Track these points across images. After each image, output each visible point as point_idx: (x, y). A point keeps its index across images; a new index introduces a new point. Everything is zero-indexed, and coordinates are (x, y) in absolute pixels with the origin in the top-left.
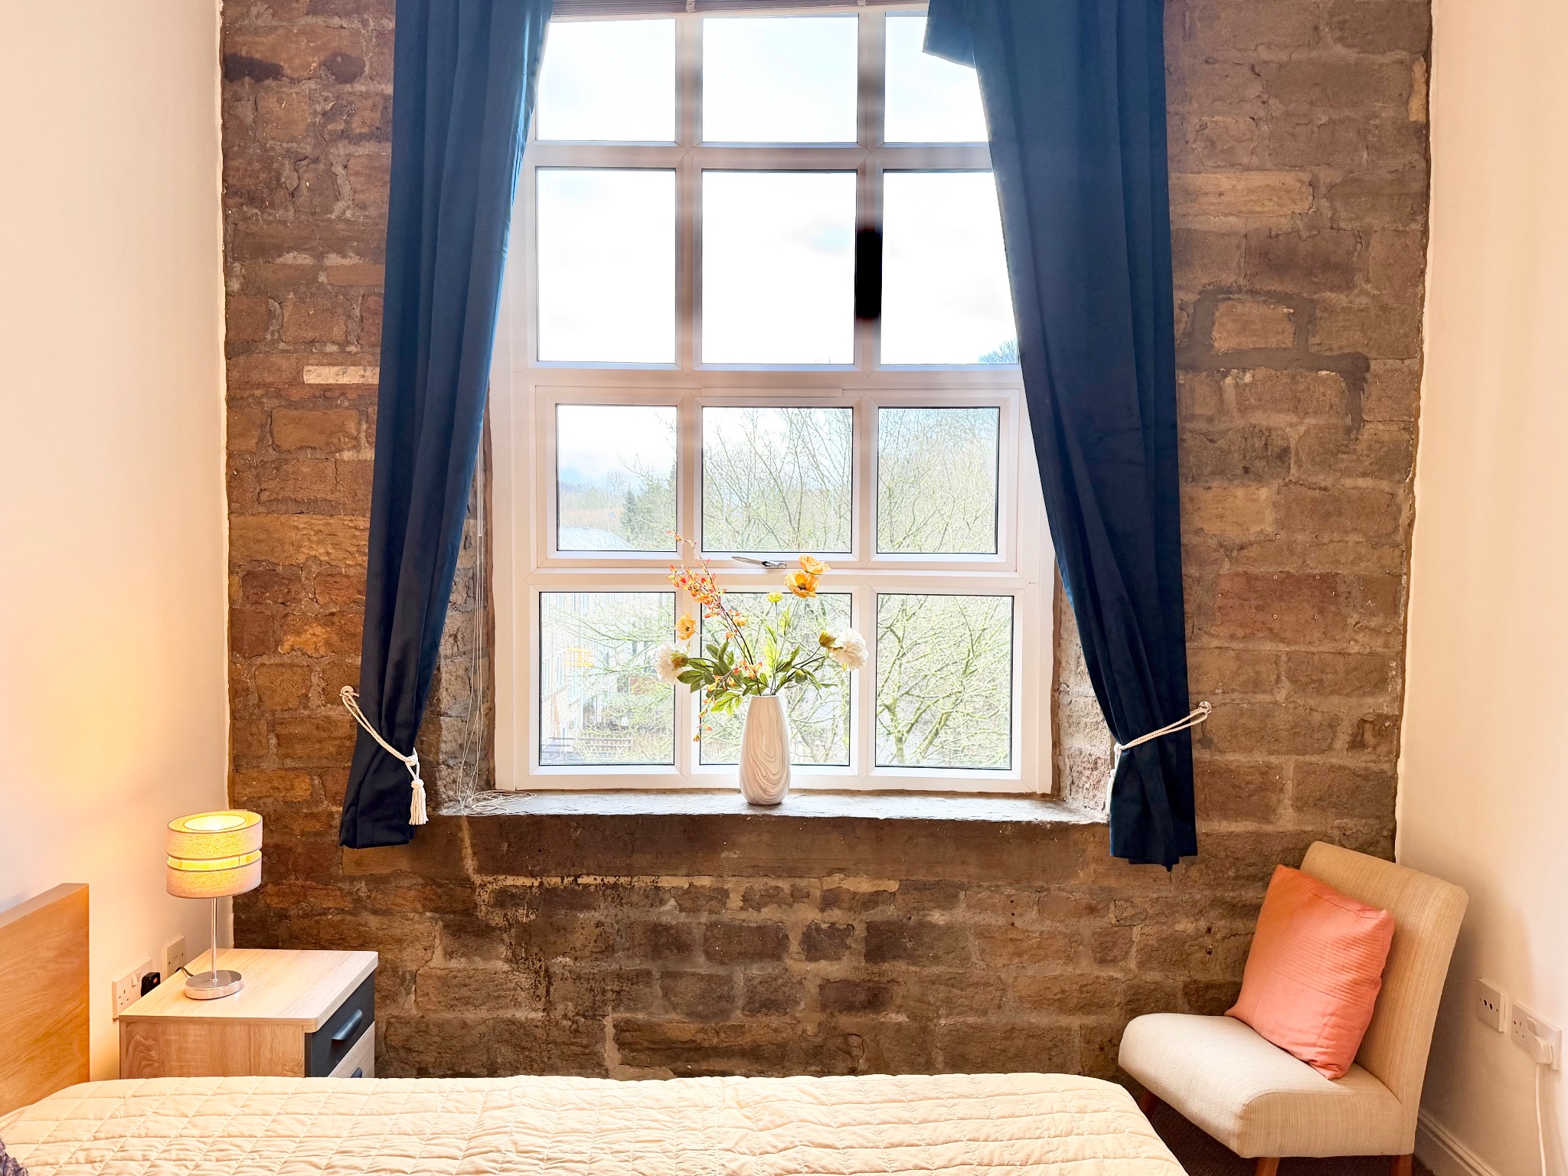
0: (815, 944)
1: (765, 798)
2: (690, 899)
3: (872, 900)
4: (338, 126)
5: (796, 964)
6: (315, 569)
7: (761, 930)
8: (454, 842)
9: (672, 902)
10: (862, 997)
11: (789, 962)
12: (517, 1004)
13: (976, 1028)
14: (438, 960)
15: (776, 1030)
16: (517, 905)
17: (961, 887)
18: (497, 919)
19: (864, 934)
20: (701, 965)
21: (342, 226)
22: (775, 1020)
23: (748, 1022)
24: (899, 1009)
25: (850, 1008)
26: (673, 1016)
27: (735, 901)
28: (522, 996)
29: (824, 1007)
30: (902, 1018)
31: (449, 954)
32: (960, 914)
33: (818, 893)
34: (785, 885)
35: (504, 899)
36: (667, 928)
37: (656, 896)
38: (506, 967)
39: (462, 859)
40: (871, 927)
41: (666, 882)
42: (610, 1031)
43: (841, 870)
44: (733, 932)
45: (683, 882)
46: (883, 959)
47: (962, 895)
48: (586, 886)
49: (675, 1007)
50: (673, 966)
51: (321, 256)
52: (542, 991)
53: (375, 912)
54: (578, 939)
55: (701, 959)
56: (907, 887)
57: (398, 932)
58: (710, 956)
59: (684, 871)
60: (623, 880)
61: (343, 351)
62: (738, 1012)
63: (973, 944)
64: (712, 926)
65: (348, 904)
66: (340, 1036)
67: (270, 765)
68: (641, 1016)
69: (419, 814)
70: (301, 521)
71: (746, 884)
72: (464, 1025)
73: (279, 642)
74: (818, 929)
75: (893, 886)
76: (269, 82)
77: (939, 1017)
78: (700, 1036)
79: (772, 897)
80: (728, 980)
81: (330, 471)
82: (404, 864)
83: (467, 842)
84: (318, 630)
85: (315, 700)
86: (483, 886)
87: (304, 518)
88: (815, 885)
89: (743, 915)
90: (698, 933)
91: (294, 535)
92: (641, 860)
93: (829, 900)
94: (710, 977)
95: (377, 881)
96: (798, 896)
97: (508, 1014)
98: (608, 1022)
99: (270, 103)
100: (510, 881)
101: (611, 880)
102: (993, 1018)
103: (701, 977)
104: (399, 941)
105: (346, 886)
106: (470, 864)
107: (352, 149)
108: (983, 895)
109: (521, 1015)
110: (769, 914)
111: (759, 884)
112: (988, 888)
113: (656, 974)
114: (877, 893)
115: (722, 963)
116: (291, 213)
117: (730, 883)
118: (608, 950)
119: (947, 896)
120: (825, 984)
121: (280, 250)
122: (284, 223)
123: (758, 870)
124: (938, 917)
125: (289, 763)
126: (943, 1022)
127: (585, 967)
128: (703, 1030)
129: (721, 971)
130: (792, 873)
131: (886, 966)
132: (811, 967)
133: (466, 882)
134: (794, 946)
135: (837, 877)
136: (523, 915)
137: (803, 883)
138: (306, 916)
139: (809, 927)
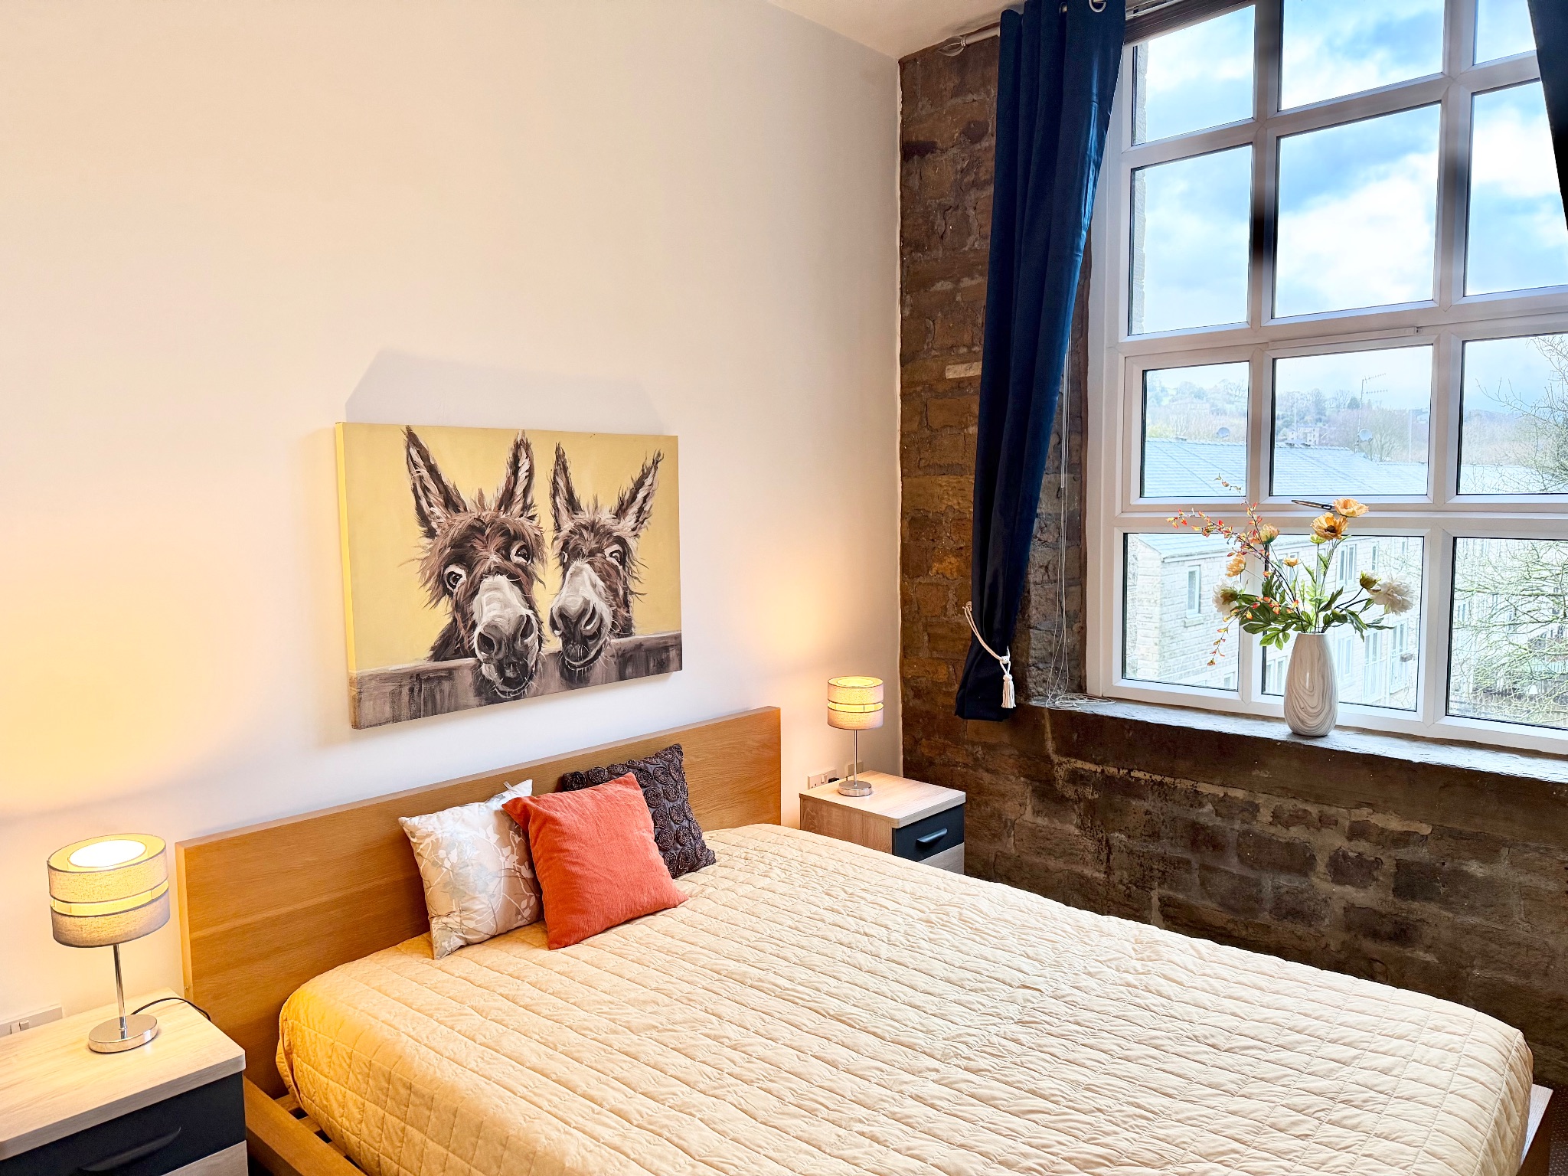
0: (1341, 869)
1: (1304, 729)
2: (1223, 806)
3: (1403, 839)
4: (969, 178)
5: (1321, 883)
6: (951, 515)
7: (1289, 846)
8: (1038, 728)
9: (1209, 807)
10: (1388, 928)
11: (1315, 880)
12: (1085, 863)
13: (1516, 988)
14: (1028, 816)
15: (1300, 938)
16: (1085, 785)
17: (1503, 843)
18: (1070, 792)
19: (1393, 870)
20: (1233, 865)
21: (972, 255)
22: (1300, 929)
23: (1274, 924)
24: (1428, 949)
25: (1375, 935)
26: (1208, 903)
27: (1265, 816)
28: (1089, 857)
29: (1348, 928)
30: (1430, 958)
31: (1036, 813)
32: (1502, 869)
33: (1347, 823)
34: (1313, 810)
35: (1076, 777)
36: (1204, 828)
37: (1196, 799)
38: (1077, 832)
39: (1044, 741)
40: (1399, 864)
41: (1204, 788)
42: (1155, 902)
43: (1369, 805)
44: (1263, 843)
45: (1220, 791)
46: (1414, 898)
47: (1504, 851)
48: (1138, 779)
49: (1210, 896)
50: (1209, 861)
51: (958, 281)
52: (1103, 856)
53: (987, 771)
54: (1131, 821)
55: (1235, 860)
56: (1439, 833)
57: (1002, 788)
58: (1242, 860)
59: (1218, 781)
60: (1167, 780)
61: (970, 351)
62: (1266, 913)
63: (1516, 905)
64: (1245, 834)
65: (970, 761)
66: (925, 840)
67: (924, 654)
68: (1181, 896)
69: (1009, 701)
70: (943, 480)
71: (1277, 802)
72: (1047, 870)
73: (930, 568)
74: (1345, 856)
75: (1426, 829)
76: (929, 156)
77: (1473, 967)
78: (1230, 926)
79: (1299, 818)
80: (1257, 884)
81: (961, 443)
82: (1005, 738)
83: (1048, 729)
84: (953, 560)
85: (951, 612)
86: (1060, 764)
87: (945, 478)
88: (1346, 816)
89: (1273, 830)
90: (1232, 837)
91: (938, 490)
92: (1183, 765)
93: (1357, 832)
94: (1242, 878)
95: (989, 748)
96: (1325, 822)
97: (1078, 869)
98: (1155, 895)
99: (930, 173)
100: (1079, 764)
101: (1158, 778)
102: (1537, 983)
103: (1233, 876)
104: (1003, 795)
105: (970, 748)
106: (1050, 746)
107: (979, 194)
108: (1532, 855)
109: (1088, 872)
110: (1297, 833)
111: (1289, 805)
112: (1537, 849)
113: (1195, 865)
114: (1408, 833)
115: (1252, 867)
116: (940, 252)
117: (1261, 799)
118: (1155, 836)
119: (1487, 850)
120: (1350, 908)
121: (933, 281)
122: (936, 260)
123: (1286, 791)
124: (1475, 868)
125: (935, 654)
126: (1477, 972)
127: (1136, 845)
128: (1235, 923)
129: (1252, 874)
130: (1318, 800)
131: (1416, 905)
132: (1336, 889)
133: (1047, 759)
134: (1321, 866)
135: (1365, 811)
136: (1089, 793)
137: (1332, 811)
138: (944, 765)
139: (1336, 852)
